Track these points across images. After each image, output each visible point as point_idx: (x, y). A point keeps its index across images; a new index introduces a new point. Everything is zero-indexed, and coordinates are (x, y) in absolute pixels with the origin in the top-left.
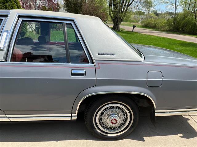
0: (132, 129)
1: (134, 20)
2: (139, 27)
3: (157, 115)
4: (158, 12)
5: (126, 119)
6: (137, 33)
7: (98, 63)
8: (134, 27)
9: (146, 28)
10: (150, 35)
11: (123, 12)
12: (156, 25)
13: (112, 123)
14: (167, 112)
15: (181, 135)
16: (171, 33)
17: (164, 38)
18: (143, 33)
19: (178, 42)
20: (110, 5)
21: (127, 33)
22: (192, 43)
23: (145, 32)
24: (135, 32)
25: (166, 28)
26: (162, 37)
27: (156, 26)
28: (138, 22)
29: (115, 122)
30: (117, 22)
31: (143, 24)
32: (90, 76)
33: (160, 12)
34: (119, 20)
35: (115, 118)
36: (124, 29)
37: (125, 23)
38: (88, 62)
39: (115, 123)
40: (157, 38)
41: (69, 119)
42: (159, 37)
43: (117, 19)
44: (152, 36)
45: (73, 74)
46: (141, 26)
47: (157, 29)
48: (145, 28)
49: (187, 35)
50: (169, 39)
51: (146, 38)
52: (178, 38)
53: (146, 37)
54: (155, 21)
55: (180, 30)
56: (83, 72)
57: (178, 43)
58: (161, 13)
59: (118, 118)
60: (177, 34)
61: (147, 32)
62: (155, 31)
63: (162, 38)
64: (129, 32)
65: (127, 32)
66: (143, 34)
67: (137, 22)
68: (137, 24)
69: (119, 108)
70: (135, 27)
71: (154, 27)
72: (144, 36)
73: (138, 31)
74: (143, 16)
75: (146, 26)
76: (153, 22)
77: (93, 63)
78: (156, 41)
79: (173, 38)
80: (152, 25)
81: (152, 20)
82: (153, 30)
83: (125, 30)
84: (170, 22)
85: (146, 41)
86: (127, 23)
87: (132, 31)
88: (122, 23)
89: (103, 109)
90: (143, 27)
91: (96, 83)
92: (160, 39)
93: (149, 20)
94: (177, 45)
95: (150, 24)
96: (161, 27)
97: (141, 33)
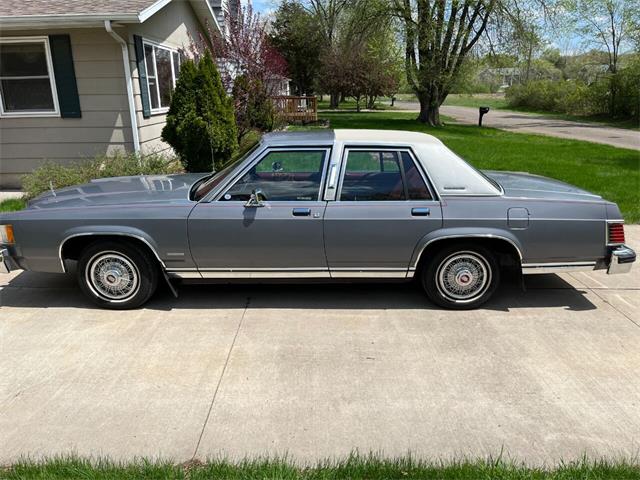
0: (490, 294)
1: (483, 86)
2: (499, 108)
3: (525, 271)
4: (562, 54)
5: (482, 278)
6: (493, 129)
7: (445, 200)
8: (483, 111)
9: (523, 110)
10: (533, 135)
11: (448, 71)
12: (556, 100)
13: (463, 281)
17: (576, 144)
18: (510, 127)
19: (616, 155)
20: (410, 52)
23: (517, 126)
24: (488, 128)
25: (587, 110)
26: (570, 140)
27: (554, 104)
28: (493, 90)
29: (465, 279)
30: (432, 99)
31: (512, 99)
32: (435, 216)
33: (571, 53)
34: (437, 94)
35: (464, 284)
36: (450, 119)
38: (431, 199)
39: (466, 282)
40: (554, 144)
41: (404, 275)
42: (562, 140)
43: (433, 91)
44: (540, 136)
45: (414, 214)
46: (503, 105)
47: (557, 113)
48: (519, 110)
50: (590, 145)
51: (521, 145)
52: (621, 142)
53: (523, 141)
54: (550, 87)
55: (633, 113)
56: (426, 211)
57: (614, 159)
58: (574, 57)
59: (470, 275)
60: (620, 127)
61: (524, 125)
62: (553, 119)
63: (570, 143)
64: (468, 129)
65: (461, 129)
66: (511, 133)
67: (492, 93)
68: (494, 96)
69: (470, 261)
70: (486, 112)
71: (547, 107)
73: (495, 123)
74: (510, 70)
75: (522, 104)
76: (544, 91)
77: (437, 199)
78: (547, 155)
79: (603, 142)
80: (540, 101)
81: (540, 85)
83: (454, 120)
84: (599, 91)
85: (518, 156)
87: (477, 123)
89: (451, 261)
90: (511, 107)
91: (444, 224)
92: (564, 146)
93: (532, 84)
94: (608, 164)
95: (536, 99)
96: (572, 106)
97: (505, 127)
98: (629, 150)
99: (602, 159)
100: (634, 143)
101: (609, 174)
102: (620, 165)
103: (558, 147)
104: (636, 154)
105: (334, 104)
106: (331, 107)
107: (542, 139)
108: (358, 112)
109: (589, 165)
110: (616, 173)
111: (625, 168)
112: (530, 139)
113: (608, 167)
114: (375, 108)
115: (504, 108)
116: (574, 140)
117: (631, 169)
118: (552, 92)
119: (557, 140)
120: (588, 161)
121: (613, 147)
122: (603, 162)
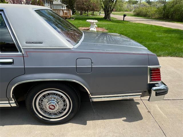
1: (128, 10)
2: (131, 16)
4: (150, 1)
5: (66, 105)
6: (128, 21)
7: (26, 52)
8: (125, 16)
10: (139, 23)
11: (113, 2)
12: (147, 13)
13: (51, 109)
14: (104, 97)
15: (125, 118)
16: (161, 21)
17: (152, 26)
18: (133, 21)
21: (118, 22)
22: (177, 29)
23: (135, 21)
24: (126, 21)
25: (157, 16)
26: (150, 25)
27: (147, 14)
28: (130, 11)
31: (135, 13)
32: (18, 65)
34: (110, 10)
37: (118, 12)
38: (17, 51)
39: (53, 109)
41: (9, 105)
42: (147, 25)
43: (108, 9)
44: (141, 24)
46: (133, 15)
47: (148, 17)
48: (137, 16)
49: (175, 22)
50: (156, 26)
52: (166, 26)
54: (146, 9)
55: (170, 17)
56: (11, 60)
57: (163, 30)
58: (154, 2)
60: (166, 21)
61: (137, 20)
62: (146, 19)
63: (150, 26)
64: (119, 21)
66: (133, 23)
68: (130, 13)
71: (145, 15)
72: (134, 25)
73: (129, 20)
74: (136, 5)
76: (144, 11)
79: (160, 25)
80: (143, 13)
81: (143, 8)
82: (144, 19)
83: (117, 19)
84: (160, 10)
86: (120, 13)
87: (123, 20)
88: (113, 12)
90: (135, 15)
91: (25, 71)
92: (148, 27)
93: (141, 8)
94: (161, 32)
95: (142, 13)
96: (152, 15)
97: (132, 21)
98: (168, 28)
99: (159, 30)
100: (170, 26)
101: (160, 35)
102: (165, 32)
103: (146, 27)
104: (170, 29)
105: (81, 14)
106: (80, 15)
107: (141, 25)
108: (88, 16)
109: (154, 32)
110: (163, 35)
111: (166, 33)
112: (138, 24)
113: (161, 33)
114: (94, 15)
115: (133, 16)
116: (151, 25)
117: (168, 34)
118: (146, 11)
119: (146, 25)
120: (154, 31)
121: (163, 27)
122: (159, 31)
